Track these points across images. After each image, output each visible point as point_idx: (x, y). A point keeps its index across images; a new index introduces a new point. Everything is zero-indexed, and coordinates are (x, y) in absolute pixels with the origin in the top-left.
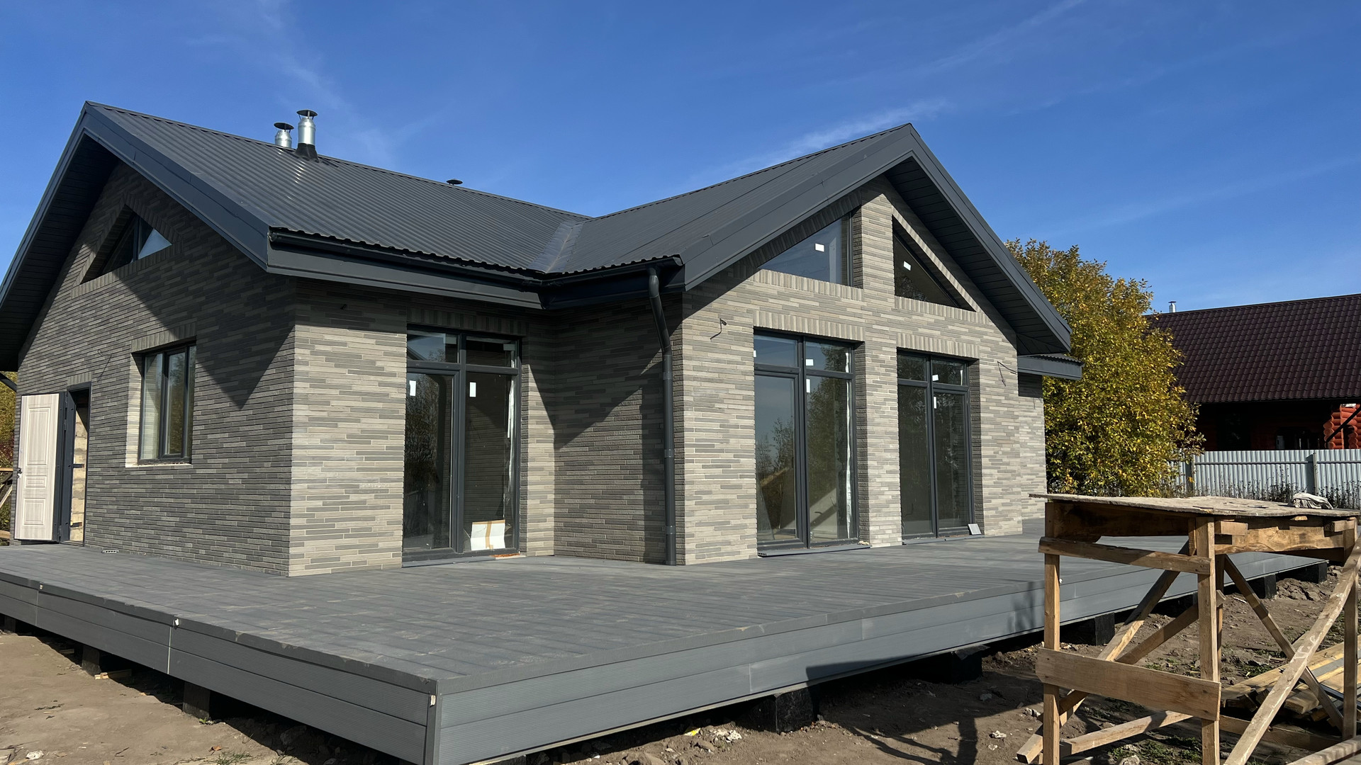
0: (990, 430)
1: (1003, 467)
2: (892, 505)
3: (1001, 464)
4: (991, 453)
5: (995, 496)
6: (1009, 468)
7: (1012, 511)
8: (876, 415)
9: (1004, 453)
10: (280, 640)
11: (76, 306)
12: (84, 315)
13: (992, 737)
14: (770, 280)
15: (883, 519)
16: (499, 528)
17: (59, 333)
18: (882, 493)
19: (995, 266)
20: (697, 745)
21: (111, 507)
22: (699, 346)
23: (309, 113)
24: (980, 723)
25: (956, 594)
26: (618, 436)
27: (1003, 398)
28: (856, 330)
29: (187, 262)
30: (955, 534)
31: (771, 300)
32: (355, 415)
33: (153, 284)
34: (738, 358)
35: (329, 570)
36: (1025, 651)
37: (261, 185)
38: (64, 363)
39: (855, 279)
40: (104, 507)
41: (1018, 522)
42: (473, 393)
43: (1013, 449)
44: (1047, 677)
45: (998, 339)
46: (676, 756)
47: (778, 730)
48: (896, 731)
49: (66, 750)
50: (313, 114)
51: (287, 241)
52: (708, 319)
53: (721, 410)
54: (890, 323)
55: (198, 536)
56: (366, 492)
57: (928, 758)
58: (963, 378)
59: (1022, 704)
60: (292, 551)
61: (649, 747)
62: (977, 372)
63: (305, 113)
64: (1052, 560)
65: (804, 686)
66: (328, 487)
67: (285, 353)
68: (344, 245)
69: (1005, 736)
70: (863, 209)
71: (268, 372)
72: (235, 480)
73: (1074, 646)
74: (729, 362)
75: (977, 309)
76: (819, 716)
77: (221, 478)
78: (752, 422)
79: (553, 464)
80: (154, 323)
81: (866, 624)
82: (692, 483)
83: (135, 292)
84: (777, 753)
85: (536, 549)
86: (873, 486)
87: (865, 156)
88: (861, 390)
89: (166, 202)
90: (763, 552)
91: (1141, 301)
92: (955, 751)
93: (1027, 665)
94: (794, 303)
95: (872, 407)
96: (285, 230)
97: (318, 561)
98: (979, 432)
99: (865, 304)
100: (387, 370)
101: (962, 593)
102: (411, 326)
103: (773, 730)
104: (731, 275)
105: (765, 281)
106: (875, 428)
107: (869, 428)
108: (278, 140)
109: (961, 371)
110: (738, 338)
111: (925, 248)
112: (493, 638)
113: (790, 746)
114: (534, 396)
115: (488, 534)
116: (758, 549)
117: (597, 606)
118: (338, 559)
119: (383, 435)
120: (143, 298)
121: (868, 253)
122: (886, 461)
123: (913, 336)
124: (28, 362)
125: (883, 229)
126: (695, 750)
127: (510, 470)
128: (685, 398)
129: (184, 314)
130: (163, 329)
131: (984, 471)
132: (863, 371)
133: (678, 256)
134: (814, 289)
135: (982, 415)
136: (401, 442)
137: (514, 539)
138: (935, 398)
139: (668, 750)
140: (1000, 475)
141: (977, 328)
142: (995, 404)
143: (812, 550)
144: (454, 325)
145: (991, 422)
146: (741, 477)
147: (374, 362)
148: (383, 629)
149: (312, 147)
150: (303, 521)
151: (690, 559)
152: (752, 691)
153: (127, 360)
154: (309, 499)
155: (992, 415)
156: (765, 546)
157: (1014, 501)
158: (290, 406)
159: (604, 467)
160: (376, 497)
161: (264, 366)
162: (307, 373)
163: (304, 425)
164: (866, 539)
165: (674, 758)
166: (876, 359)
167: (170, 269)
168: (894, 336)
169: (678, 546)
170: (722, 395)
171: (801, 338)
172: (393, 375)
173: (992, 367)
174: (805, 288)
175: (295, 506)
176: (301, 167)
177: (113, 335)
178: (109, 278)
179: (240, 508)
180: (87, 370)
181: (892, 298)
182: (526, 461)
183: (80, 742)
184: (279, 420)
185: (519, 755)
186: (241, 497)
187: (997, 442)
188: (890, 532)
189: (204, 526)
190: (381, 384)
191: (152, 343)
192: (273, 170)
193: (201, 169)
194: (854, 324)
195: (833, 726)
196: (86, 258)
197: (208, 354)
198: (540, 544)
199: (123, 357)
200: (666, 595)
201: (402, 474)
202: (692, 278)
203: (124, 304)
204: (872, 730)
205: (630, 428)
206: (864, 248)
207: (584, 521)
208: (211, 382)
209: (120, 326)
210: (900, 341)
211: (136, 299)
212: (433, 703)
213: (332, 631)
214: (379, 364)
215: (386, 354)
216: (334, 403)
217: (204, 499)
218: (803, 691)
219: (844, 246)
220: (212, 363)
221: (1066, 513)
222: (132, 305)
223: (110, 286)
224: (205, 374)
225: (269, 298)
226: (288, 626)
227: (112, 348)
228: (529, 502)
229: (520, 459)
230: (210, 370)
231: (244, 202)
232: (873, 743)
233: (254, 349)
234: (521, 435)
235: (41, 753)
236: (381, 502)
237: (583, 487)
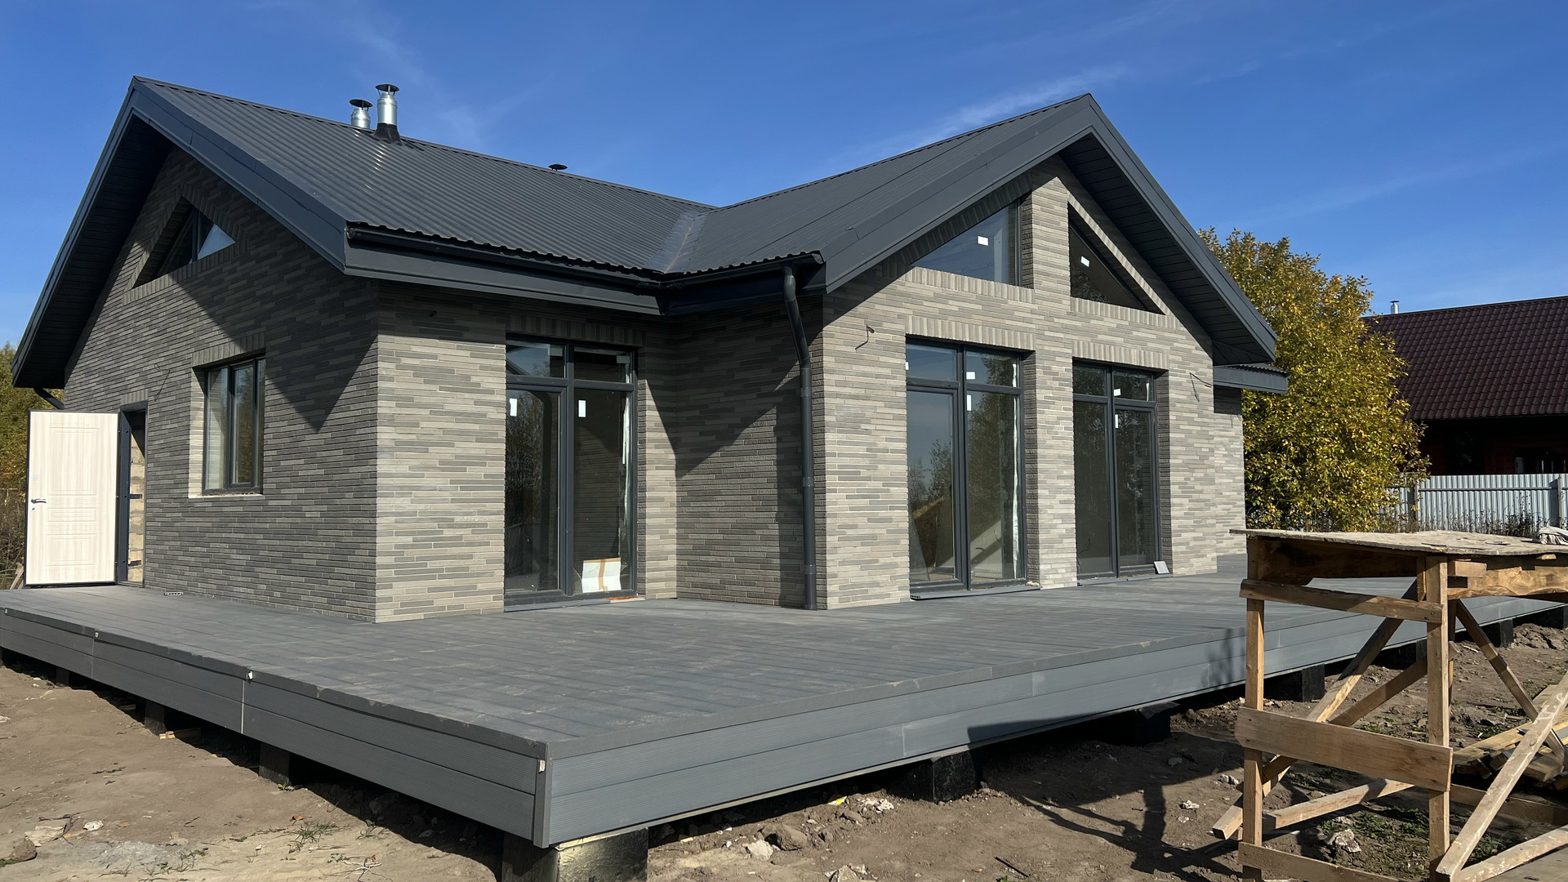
0: (1179, 453)
1: (1195, 496)
2: (1065, 541)
3: (1193, 492)
4: (1182, 479)
5: (1185, 529)
6: (1202, 496)
7: (1205, 546)
8: (1048, 436)
9: (1197, 479)
10: (368, 696)
11: (128, 313)
12: (137, 324)
13: (1182, 808)
14: (924, 280)
15: (1056, 556)
16: (614, 566)
17: (110, 344)
18: (1054, 526)
19: (1188, 261)
20: (843, 816)
21: (173, 543)
22: (842, 357)
23: (389, 87)
24: (1169, 792)
25: (1142, 643)
26: (749, 462)
27: (1196, 415)
28: (1025, 338)
29: (254, 262)
30: (1139, 573)
31: (926, 303)
32: (448, 438)
33: (215, 288)
34: (888, 371)
35: (421, 616)
36: (1220, 708)
37: (336, 172)
38: (117, 380)
39: (1024, 278)
40: (166, 543)
41: (1213, 559)
42: (582, 413)
43: (1206, 475)
44: (1248, 740)
45: (1190, 347)
46: (819, 828)
47: (935, 799)
48: (1072, 800)
49: (128, 819)
50: (394, 89)
51: (367, 238)
52: (853, 326)
53: (867, 432)
54: (1065, 329)
55: (273, 576)
56: (461, 526)
57: (1108, 832)
58: (1150, 390)
59: (1217, 769)
60: (379, 593)
61: (788, 818)
62: (1166, 386)
63: (384, 88)
64: (1256, 606)
65: (966, 749)
66: (418, 521)
67: (367, 367)
68: (432, 242)
69: (1197, 806)
70: (1034, 196)
71: (348, 389)
72: (313, 513)
73: (1277, 702)
74: (878, 376)
75: (1166, 311)
76: (982, 783)
77: (297, 511)
78: (903, 446)
79: (675, 494)
80: (217, 333)
81: (1037, 678)
82: (834, 516)
83: (194, 297)
84: (934, 826)
85: (657, 591)
86: (1043, 519)
87: (1037, 133)
88: (1031, 406)
89: (228, 191)
90: (917, 594)
91: (1359, 301)
92: (1139, 824)
93: (1223, 724)
94: (953, 306)
95: (1043, 428)
96: (364, 225)
97: (408, 605)
98: (1167, 455)
99: (1035, 307)
100: (484, 386)
101: (1148, 642)
102: (510, 336)
103: (931, 800)
104: (879, 274)
105: (919, 281)
106: (1047, 452)
107: (1039, 451)
108: (354, 119)
109: (1148, 385)
110: (888, 348)
111: (1106, 241)
112: (609, 694)
113: (949, 818)
114: (652, 416)
115: (601, 575)
116: (911, 591)
117: (727, 657)
118: (432, 603)
119: (480, 461)
120: (203, 304)
121: (1039, 247)
122: (1059, 490)
123: (1092, 344)
124: (76, 377)
125: (1057, 218)
126: (841, 822)
127: (626, 500)
128: (827, 418)
129: (252, 322)
130: (227, 340)
131: (1173, 500)
132: (1033, 385)
133: (818, 252)
134: (976, 289)
135: (1171, 435)
136: (501, 469)
137: (631, 580)
138: (1116, 416)
139: (810, 821)
140: (1192, 505)
141: (1166, 334)
142: (1186, 422)
143: (973, 592)
144: (559, 334)
145: (1181, 442)
146: (891, 508)
147: (468, 377)
148: (483, 684)
149: (393, 128)
150: (390, 560)
151: (833, 602)
152: (905, 755)
153: (187, 376)
154: (397, 534)
155: (1183, 436)
156: (919, 587)
157: (1208, 534)
158: (373, 429)
159: (732, 498)
160: (473, 532)
161: (344, 381)
162: (393, 390)
163: (391, 450)
164: (1035, 579)
165: (817, 831)
166: (1047, 371)
167: (231, 272)
168: (1070, 344)
169: (819, 588)
170: (869, 414)
171: (961, 347)
172: (491, 392)
173: (1184, 380)
174: (966, 289)
175: (381, 542)
176: (381, 151)
177: (171, 347)
178: (165, 281)
179: (320, 544)
180: (143, 387)
181: (1067, 300)
182: (644, 490)
183: (144, 811)
184: (362, 444)
185: (640, 827)
186: (320, 532)
187: (1189, 467)
188: (1064, 571)
189: (280, 565)
190: (477, 403)
191: (216, 356)
192: (349, 155)
193: (267, 154)
194: (1023, 330)
195: (999, 794)
196: (138, 259)
197: (279, 369)
198: (661, 585)
199: (184, 372)
200: (805, 645)
201: (502, 506)
202: (834, 278)
203: (183, 311)
204: (1044, 800)
205: (762, 453)
206: (1035, 241)
207: (711, 559)
208: (283, 401)
209: (179, 336)
210: (1076, 349)
211: (196, 306)
212: (542, 769)
213: (426, 686)
214: (474, 379)
215: (483, 368)
216: (424, 424)
217: (277, 534)
218: (964, 754)
219: (1011, 239)
220: (284, 378)
221: (1272, 552)
222: (192, 312)
223: (166, 290)
224: (275, 391)
225: (347, 304)
226: (375, 680)
227: (171, 362)
228: (648, 537)
229: (637, 489)
230: (281, 387)
231: (317, 192)
232: (1045, 814)
233: (332, 362)
234: (638, 462)
235: (100, 824)
236: (478, 538)
237: (709, 520)
